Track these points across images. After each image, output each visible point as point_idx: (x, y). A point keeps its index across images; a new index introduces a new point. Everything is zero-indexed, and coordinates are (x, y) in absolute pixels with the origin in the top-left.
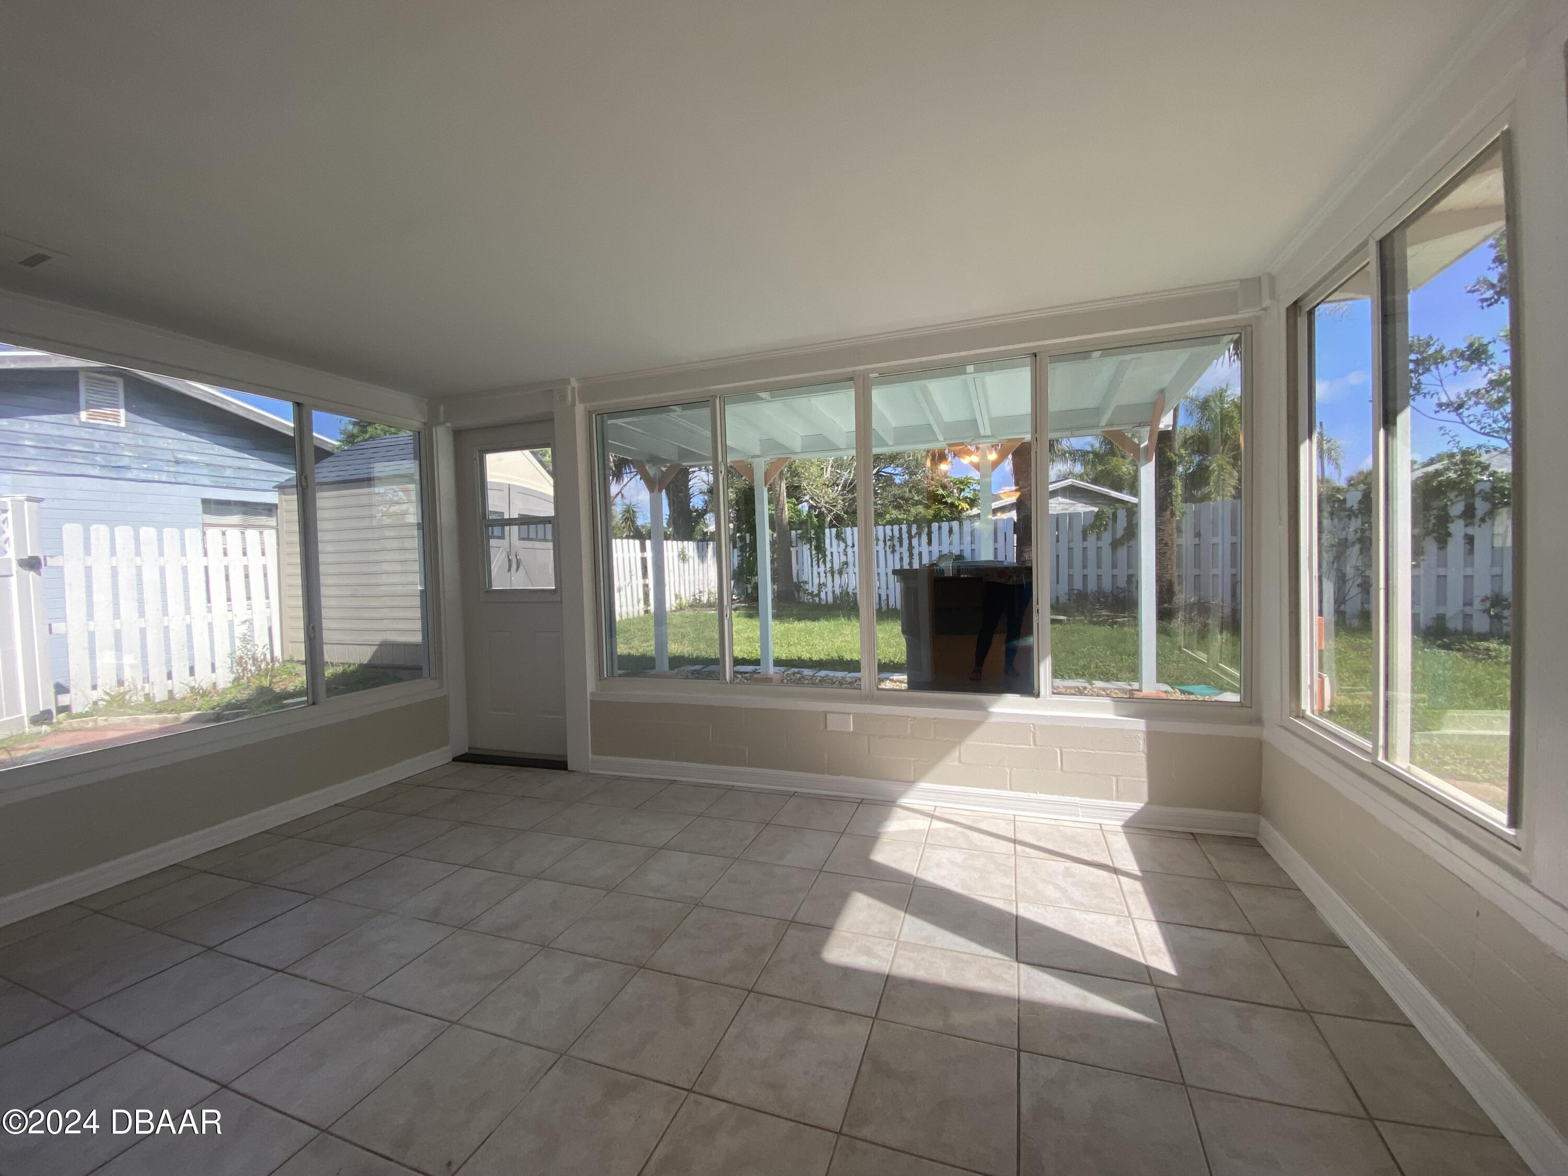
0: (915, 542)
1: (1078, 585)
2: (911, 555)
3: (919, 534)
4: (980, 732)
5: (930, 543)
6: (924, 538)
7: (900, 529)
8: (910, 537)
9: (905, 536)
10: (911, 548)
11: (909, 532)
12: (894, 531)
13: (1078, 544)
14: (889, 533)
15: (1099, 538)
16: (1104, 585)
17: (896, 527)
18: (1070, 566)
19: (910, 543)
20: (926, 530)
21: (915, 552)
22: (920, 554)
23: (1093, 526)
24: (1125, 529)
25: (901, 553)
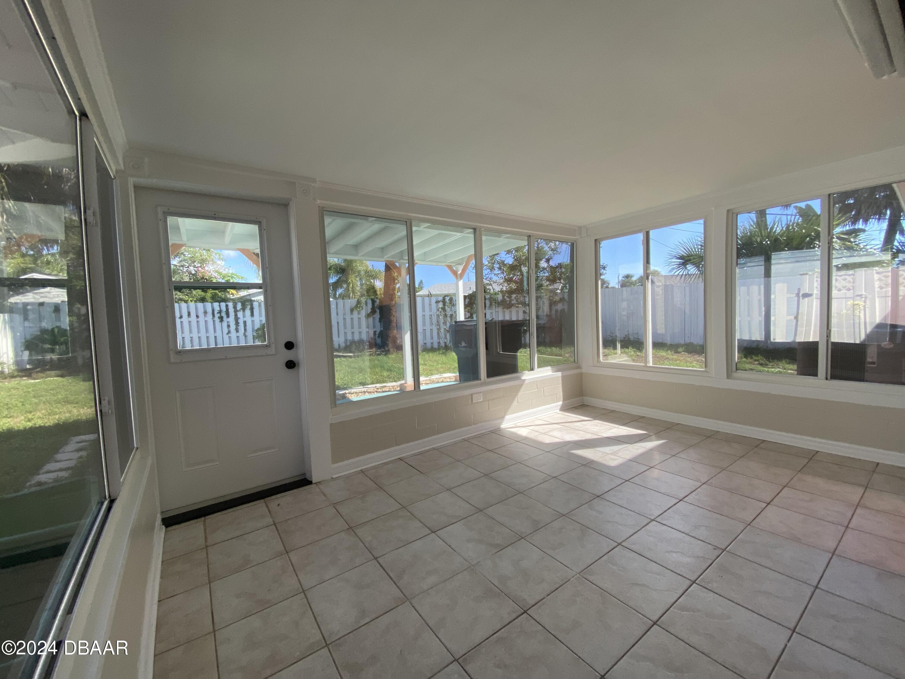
0: (240, 314)
1: (349, 337)
2: (237, 324)
3: (244, 309)
4: (523, 389)
5: (252, 315)
6: (248, 312)
7: (227, 306)
8: (236, 311)
9: (231, 310)
10: (237, 319)
11: (235, 307)
12: (221, 307)
13: (348, 317)
14: (217, 308)
15: (359, 313)
16: (362, 336)
17: (223, 305)
18: (345, 327)
19: (236, 315)
20: (249, 307)
21: (241, 321)
22: (245, 323)
23: (356, 307)
24: (371, 309)
25: (228, 322)
